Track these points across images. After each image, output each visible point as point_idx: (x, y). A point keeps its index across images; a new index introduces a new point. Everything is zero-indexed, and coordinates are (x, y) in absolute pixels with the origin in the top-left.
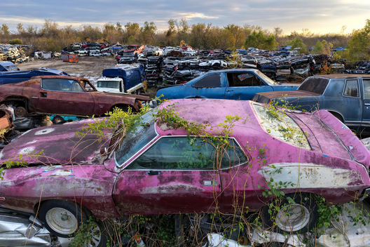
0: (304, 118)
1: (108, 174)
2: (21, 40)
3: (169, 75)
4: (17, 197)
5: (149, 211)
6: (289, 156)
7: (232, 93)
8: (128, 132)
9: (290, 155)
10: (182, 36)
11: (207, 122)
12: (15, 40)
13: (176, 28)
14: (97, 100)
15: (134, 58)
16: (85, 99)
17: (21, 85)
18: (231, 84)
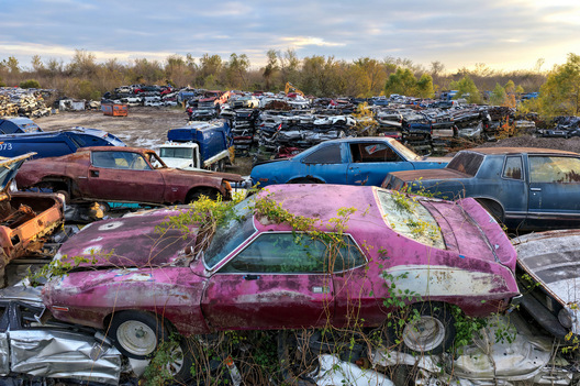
0: (443, 209)
1: (196, 279)
2: (38, 82)
3: (268, 137)
4: (84, 307)
5: (245, 326)
6: (417, 257)
7: (357, 171)
8: (218, 227)
9: (419, 256)
10: (288, 75)
11: (317, 215)
12: (28, 81)
13: (279, 63)
14: (169, 181)
15: (214, 111)
16: (152, 179)
17: (63, 161)
18: (356, 158)
